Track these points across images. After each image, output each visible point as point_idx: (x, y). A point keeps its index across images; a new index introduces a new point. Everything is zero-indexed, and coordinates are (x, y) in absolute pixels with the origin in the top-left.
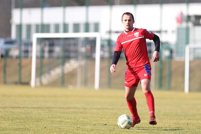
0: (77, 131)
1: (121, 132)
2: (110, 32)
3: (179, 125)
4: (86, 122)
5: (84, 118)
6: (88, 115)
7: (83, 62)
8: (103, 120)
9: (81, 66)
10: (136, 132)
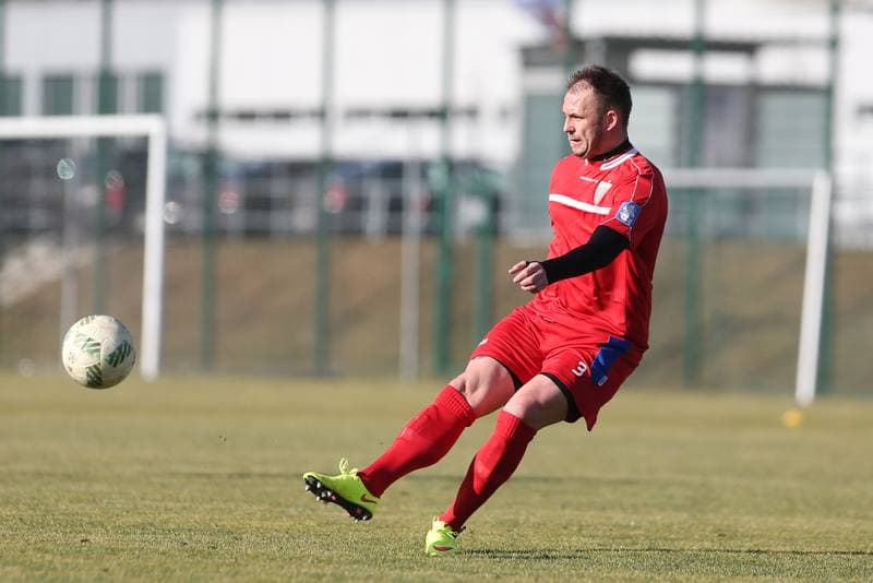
0: (39, 555)
1: (242, 562)
2: (213, 115)
3: (515, 530)
4: (87, 519)
5: (79, 501)
6: (96, 488)
7: (83, 255)
8: (166, 510)
9: (75, 272)
10: (312, 562)
